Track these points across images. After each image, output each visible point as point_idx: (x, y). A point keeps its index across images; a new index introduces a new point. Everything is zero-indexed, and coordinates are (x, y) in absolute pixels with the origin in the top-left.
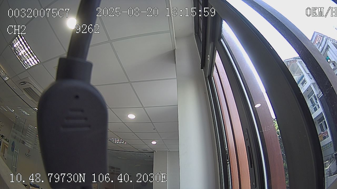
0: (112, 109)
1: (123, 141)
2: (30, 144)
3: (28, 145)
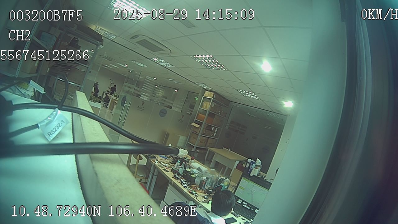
0: (243, 56)
1: (256, 96)
2: (147, 96)
3: (144, 97)
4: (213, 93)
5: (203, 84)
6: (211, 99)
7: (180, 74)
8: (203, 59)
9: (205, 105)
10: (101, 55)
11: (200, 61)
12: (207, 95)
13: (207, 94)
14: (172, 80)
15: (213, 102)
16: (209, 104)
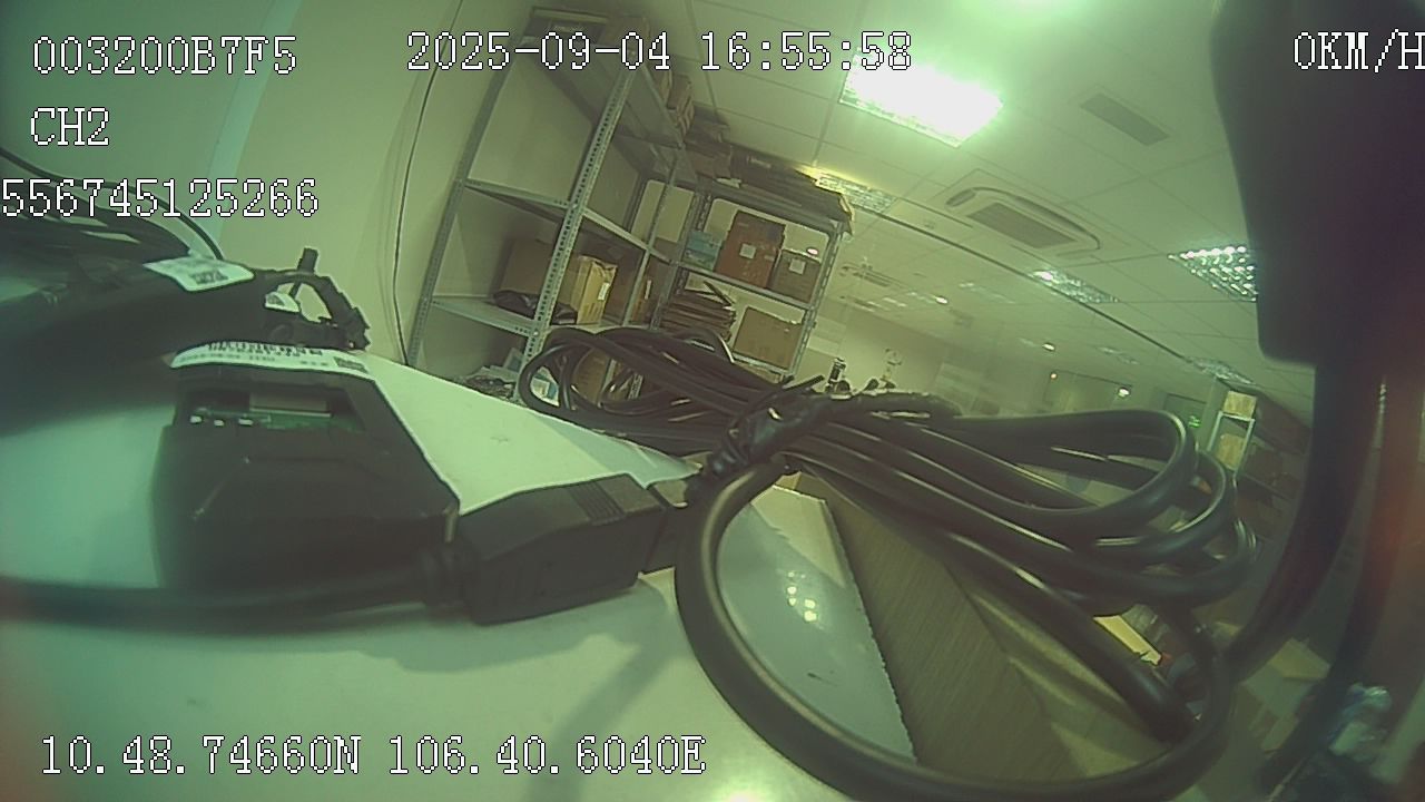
4: (1253, 400)
5: (1219, 367)
6: (1247, 423)
7: (1135, 329)
8: (1215, 263)
9: (1225, 448)
10: (846, 268)
11: (1205, 271)
12: (1234, 409)
13: (1233, 401)
14: (1111, 351)
15: (1254, 437)
16: (1242, 444)
